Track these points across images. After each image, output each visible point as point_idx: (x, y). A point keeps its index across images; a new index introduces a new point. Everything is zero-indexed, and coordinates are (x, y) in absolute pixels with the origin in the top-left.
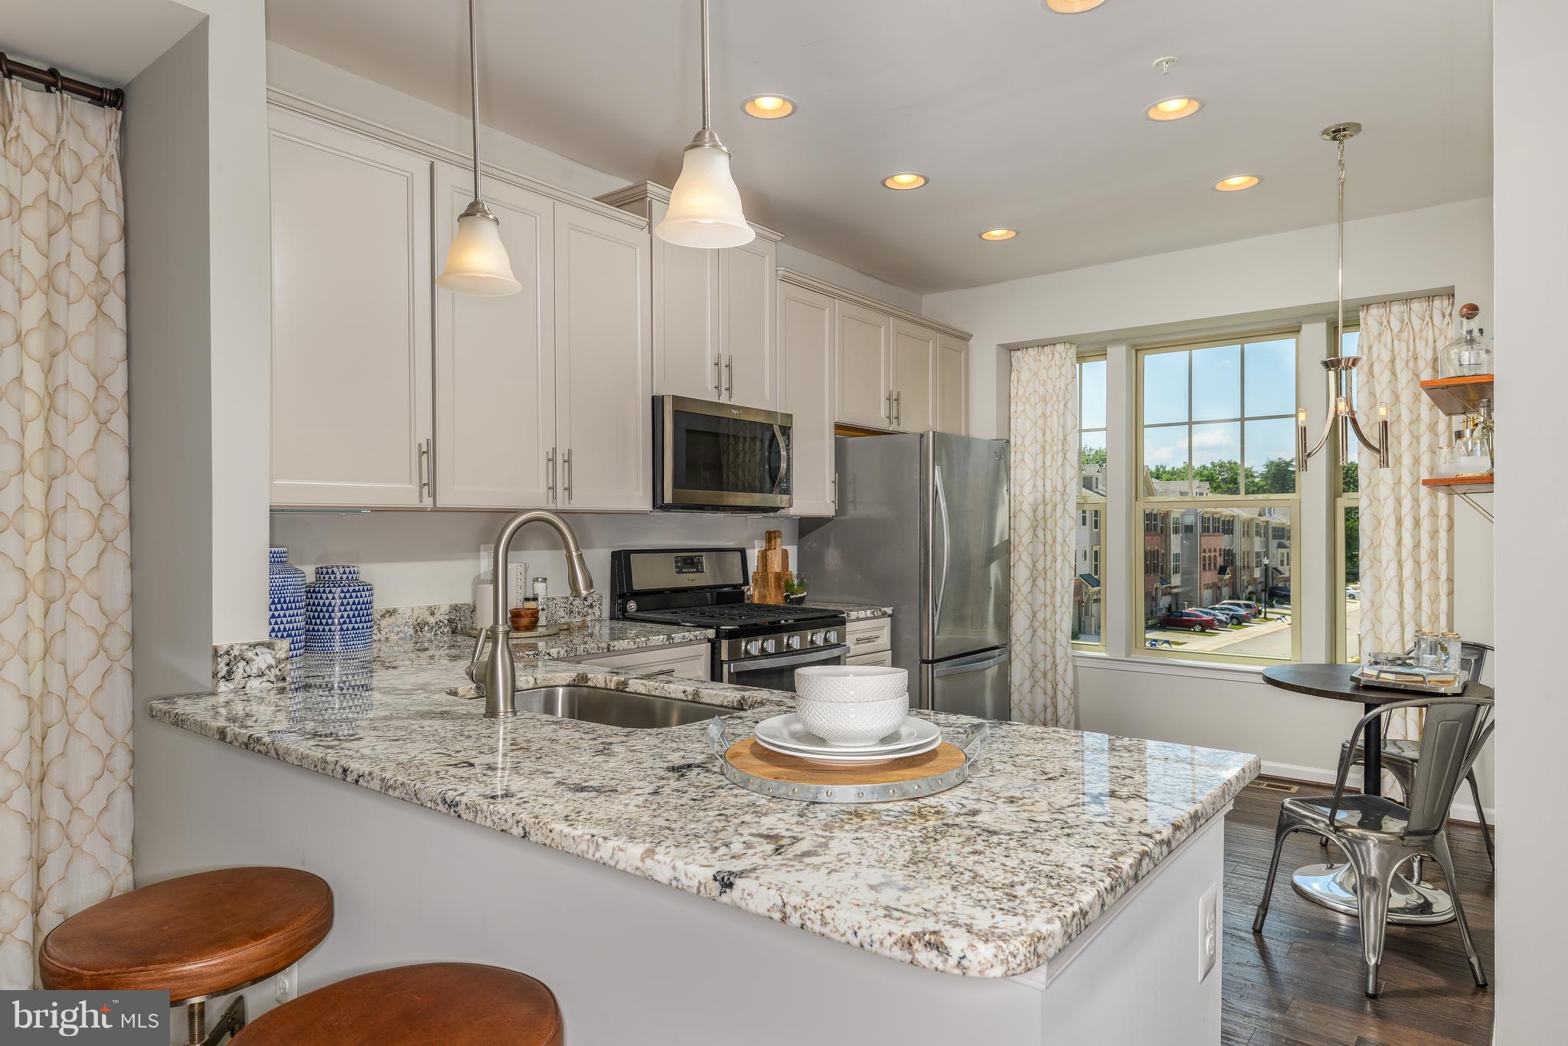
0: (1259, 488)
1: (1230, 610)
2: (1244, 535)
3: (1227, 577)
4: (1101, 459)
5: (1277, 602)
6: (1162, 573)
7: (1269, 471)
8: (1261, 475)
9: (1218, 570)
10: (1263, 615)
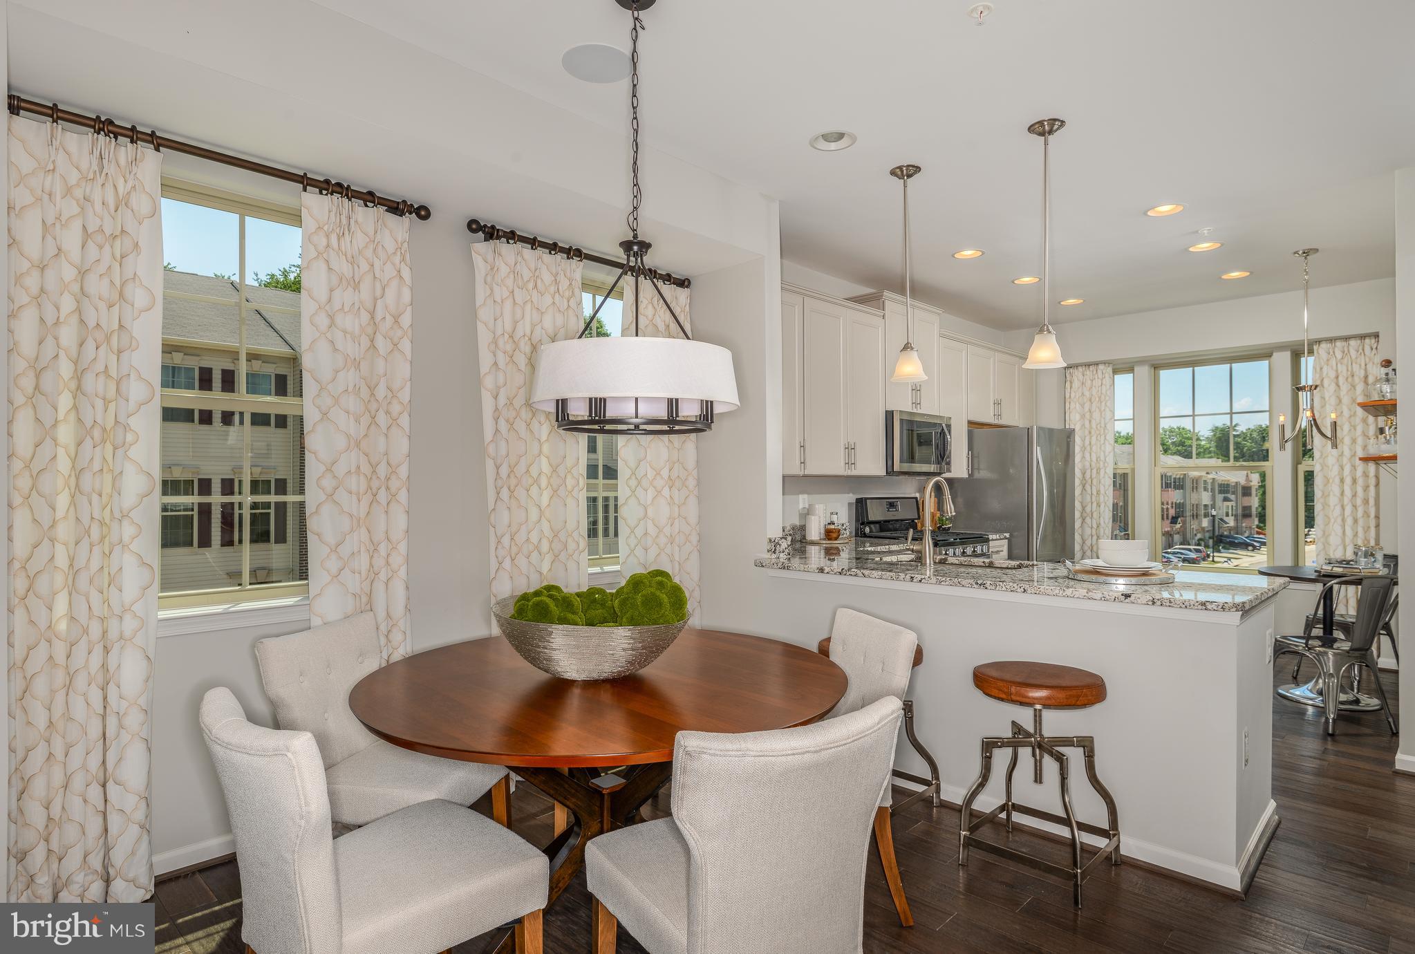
0: (1205, 450)
1: (1182, 554)
2: (1193, 491)
3: (1178, 526)
4: (1129, 440)
5: (1223, 548)
6: (1120, 523)
7: (1215, 435)
8: (1207, 438)
9: (1170, 521)
10: (1211, 559)
